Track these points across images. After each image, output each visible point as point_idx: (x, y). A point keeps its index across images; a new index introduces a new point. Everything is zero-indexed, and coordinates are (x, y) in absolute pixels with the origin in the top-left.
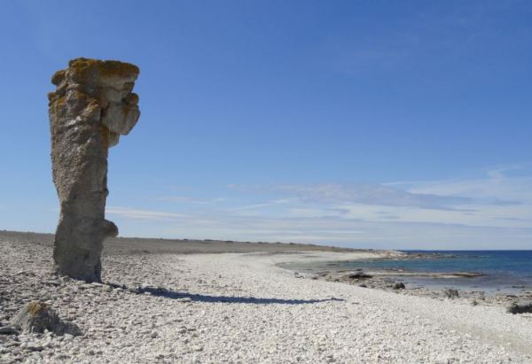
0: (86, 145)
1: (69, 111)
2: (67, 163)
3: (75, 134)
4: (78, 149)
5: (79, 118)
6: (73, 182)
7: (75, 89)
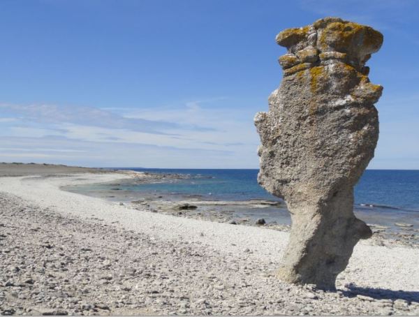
0: (362, 132)
1: (334, 87)
2: (330, 153)
3: (346, 118)
4: (351, 136)
5: (349, 98)
6: (338, 176)
7: (340, 59)
